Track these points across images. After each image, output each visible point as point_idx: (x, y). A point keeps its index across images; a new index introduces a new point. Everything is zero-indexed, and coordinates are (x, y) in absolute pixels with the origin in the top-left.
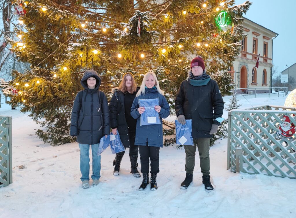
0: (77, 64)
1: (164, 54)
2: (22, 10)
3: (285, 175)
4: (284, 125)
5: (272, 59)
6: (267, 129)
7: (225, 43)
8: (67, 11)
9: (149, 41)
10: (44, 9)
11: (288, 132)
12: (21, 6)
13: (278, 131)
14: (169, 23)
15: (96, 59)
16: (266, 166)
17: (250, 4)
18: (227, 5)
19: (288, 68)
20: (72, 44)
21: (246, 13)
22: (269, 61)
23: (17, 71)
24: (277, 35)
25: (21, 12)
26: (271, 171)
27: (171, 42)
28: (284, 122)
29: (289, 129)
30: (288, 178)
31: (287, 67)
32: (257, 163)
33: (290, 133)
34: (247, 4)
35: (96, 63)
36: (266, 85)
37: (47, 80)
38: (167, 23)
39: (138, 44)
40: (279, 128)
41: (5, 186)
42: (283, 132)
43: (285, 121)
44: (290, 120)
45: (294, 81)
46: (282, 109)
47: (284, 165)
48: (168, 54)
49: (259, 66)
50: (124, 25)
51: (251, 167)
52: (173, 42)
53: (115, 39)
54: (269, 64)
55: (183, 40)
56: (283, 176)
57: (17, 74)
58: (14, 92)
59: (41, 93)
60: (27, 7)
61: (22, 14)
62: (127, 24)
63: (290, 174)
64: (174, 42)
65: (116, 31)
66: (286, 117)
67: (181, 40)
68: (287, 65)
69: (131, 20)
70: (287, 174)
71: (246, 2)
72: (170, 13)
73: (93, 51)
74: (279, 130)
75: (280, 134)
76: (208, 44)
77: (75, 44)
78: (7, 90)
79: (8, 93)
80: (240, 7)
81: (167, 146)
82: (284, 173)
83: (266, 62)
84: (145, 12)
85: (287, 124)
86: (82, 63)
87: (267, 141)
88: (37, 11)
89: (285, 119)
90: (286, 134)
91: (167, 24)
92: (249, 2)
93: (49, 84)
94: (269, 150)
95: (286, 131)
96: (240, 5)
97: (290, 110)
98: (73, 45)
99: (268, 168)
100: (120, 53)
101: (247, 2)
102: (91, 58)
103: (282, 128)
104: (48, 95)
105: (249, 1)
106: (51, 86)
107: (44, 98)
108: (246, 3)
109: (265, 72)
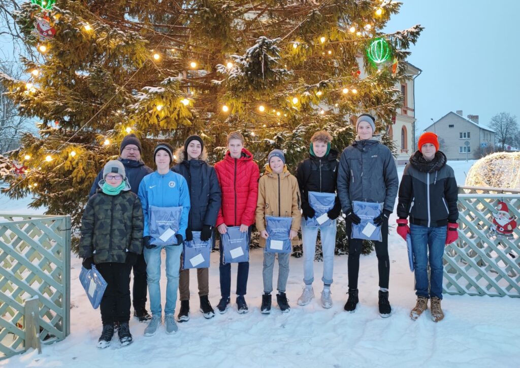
0: (151, 121)
1: (294, 105)
2: (48, 29)
3: (504, 292)
4: (500, 215)
5: (414, 110)
6: (474, 223)
7: (381, 88)
8: (134, 34)
9: (273, 85)
10: (88, 28)
11: (506, 226)
12: (48, 21)
13: (491, 226)
14: (298, 56)
15: (185, 113)
16: (475, 281)
17: (421, 29)
18: (375, 28)
19: (435, 123)
20: (149, 89)
21: (416, 43)
22: (409, 113)
23: (31, 134)
24: (419, 72)
25: (47, 31)
26: (483, 288)
27: (306, 87)
28: (500, 212)
29: (507, 222)
30: (508, 297)
31: (432, 123)
32: (461, 276)
33: (510, 228)
34: (417, 30)
35: (185, 121)
36: (407, 152)
37: (87, 150)
38: (295, 55)
39: (258, 90)
40: (492, 220)
41: (59, 340)
42: (499, 226)
43: (502, 209)
44: (509, 207)
45: (444, 144)
46: (482, 191)
47: (502, 277)
48: (300, 106)
49: (396, 121)
50: (237, 58)
51: (452, 283)
52: (308, 87)
53: (216, 82)
54: (409, 117)
55: (325, 83)
56: (501, 294)
57: (31, 139)
58: (18, 171)
59: (78, 173)
60: (60, 24)
61: (48, 35)
62: (242, 57)
63: (511, 291)
64: (310, 86)
65: (221, 67)
66: (502, 203)
67: (322, 83)
68: (432, 119)
69: (250, 51)
70: (506, 292)
71: (415, 27)
72: (301, 39)
73: (182, 101)
74: (492, 223)
75: (495, 229)
76: (357, 89)
77: (153, 89)
78: (3, 168)
79: (5, 174)
80: (406, 34)
81: (299, 257)
82: (501, 290)
83: (405, 115)
84: (274, 40)
85: (504, 214)
86: (159, 121)
87: (475, 241)
88: (77, 31)
89: (500, 206)
90: (503, 230)
91: (297, 57)
92: (420, 27)
93: (92, 157)
94: (479, 256)
95: (503, 225)
96: (406, 30)
97: (511, 193)
98: (150, 91)
99: (478, 283)
100: (227, 104)
101: (417, 27)
102: (176, 112)
103: (498, 221)
104: (90, 175)
105: (420, 25)
106: (97, 159)
107: (82, 181)
108: (415, 29)
109: (404, 130)
